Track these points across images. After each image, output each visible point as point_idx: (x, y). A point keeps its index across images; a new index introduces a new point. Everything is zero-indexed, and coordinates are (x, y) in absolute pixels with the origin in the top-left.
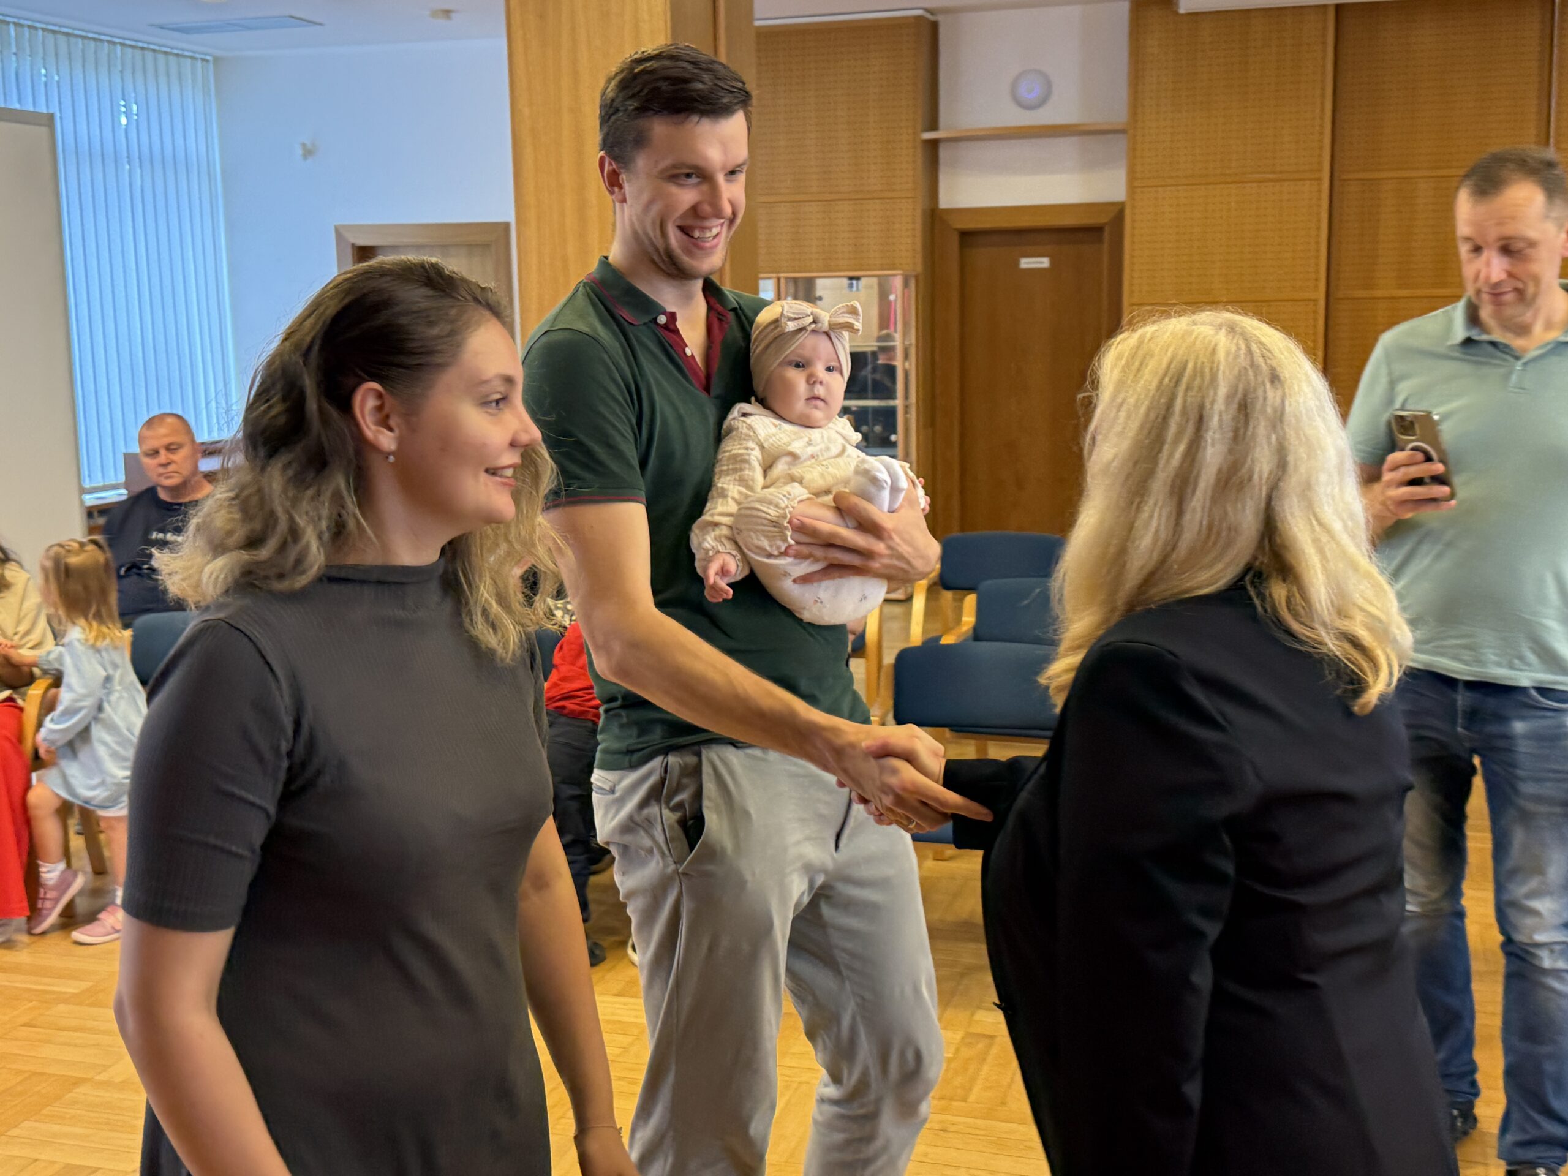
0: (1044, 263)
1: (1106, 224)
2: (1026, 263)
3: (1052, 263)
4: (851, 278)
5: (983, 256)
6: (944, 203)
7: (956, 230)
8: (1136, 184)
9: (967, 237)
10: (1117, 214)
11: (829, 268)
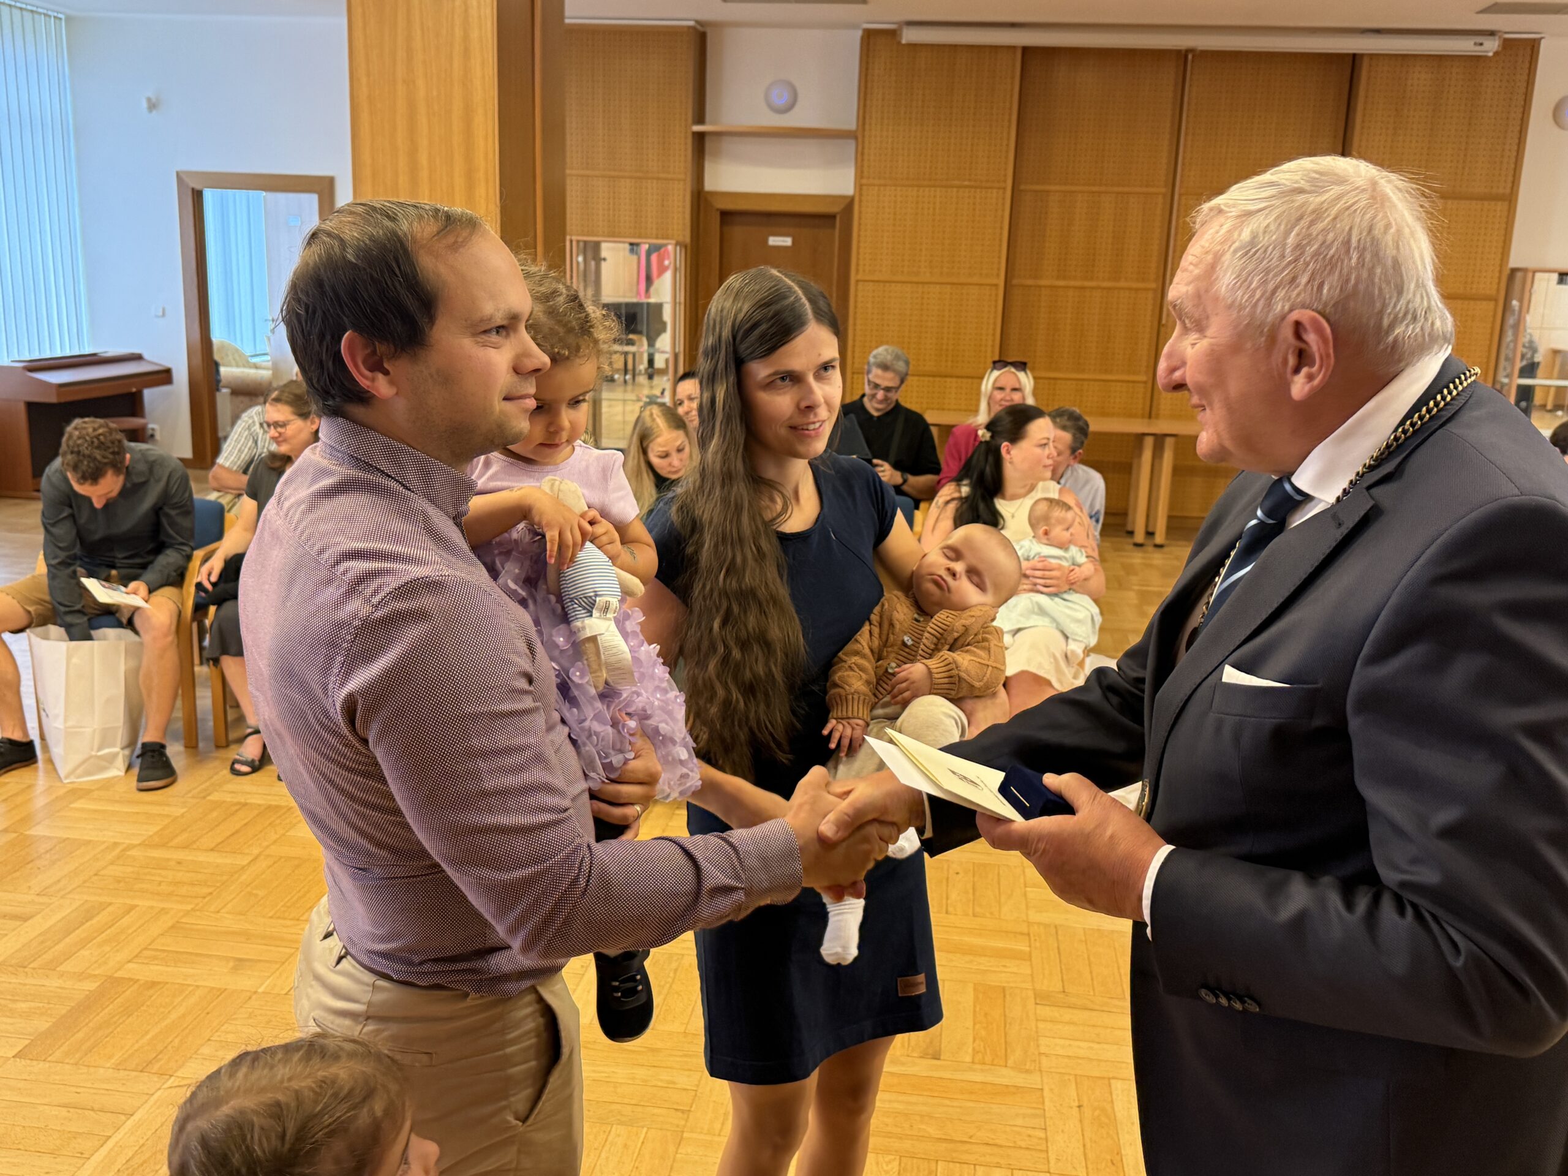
0: (787, 241)
1: (837, 213)
2: (774, 241)
3: (793, 242)
4: (631, 244)
5: (739, 233)
6: (709, 186)
7: (718, 210)
8: (864, 181)
9: (726, 216)
10: (849, 205)
11: (614, 235)
